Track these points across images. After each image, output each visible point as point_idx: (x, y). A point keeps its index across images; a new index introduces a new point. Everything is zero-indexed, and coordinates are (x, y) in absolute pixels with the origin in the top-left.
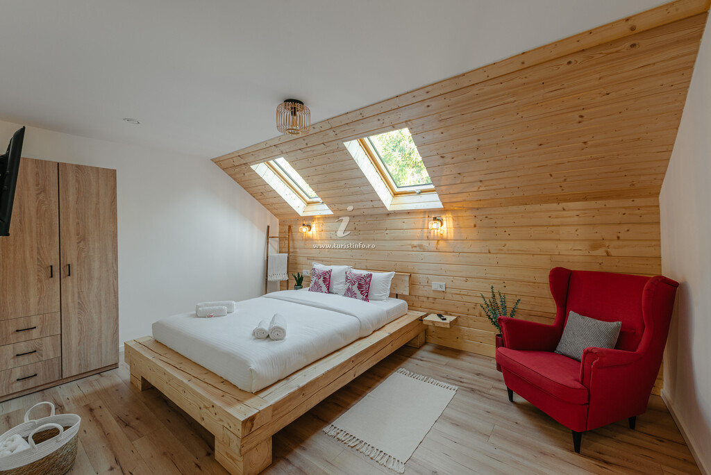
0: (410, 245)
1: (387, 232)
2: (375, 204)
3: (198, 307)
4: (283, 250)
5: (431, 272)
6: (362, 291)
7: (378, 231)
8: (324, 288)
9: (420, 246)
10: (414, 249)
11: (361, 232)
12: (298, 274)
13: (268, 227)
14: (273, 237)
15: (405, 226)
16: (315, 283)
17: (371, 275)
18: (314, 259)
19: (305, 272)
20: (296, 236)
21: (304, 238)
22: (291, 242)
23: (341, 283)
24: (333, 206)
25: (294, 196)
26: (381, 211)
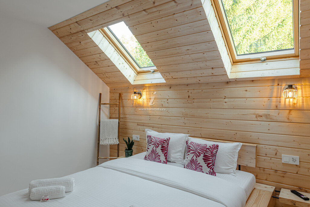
0: (254, 114)
1: (226, 100)
2: (216, 72)
3: (31, 187)
4: (114, 116)
5: (280, 144)
6: (209, 164)
7: (215, 100)
8: (163, 158)
9: (267, 116)
10: (259, 119)
11: (195, 100)
12: (129, 139)
13: (100, 94)
14: (105, 104)
15: (247, 94)
16: (153, 151)
17: (217, 146)
18: (144, 125)
19: (135, 137)
20: (126, 103)
21: (134, 105)
22: (121, 109)
23: (179, 152)
24: (168, 74)
25: (127, 65)
26: (223, 79)
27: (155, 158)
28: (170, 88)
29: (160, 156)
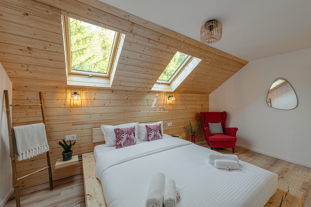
0: (159, 107)
1: (148, 101)
7: (142, 101)
9: (163, 108)
11: (131, 101)
18: (82, 124)
19: (69, 138)
27: (131, 142)
28: (113, 92)
29: (134, 140)
